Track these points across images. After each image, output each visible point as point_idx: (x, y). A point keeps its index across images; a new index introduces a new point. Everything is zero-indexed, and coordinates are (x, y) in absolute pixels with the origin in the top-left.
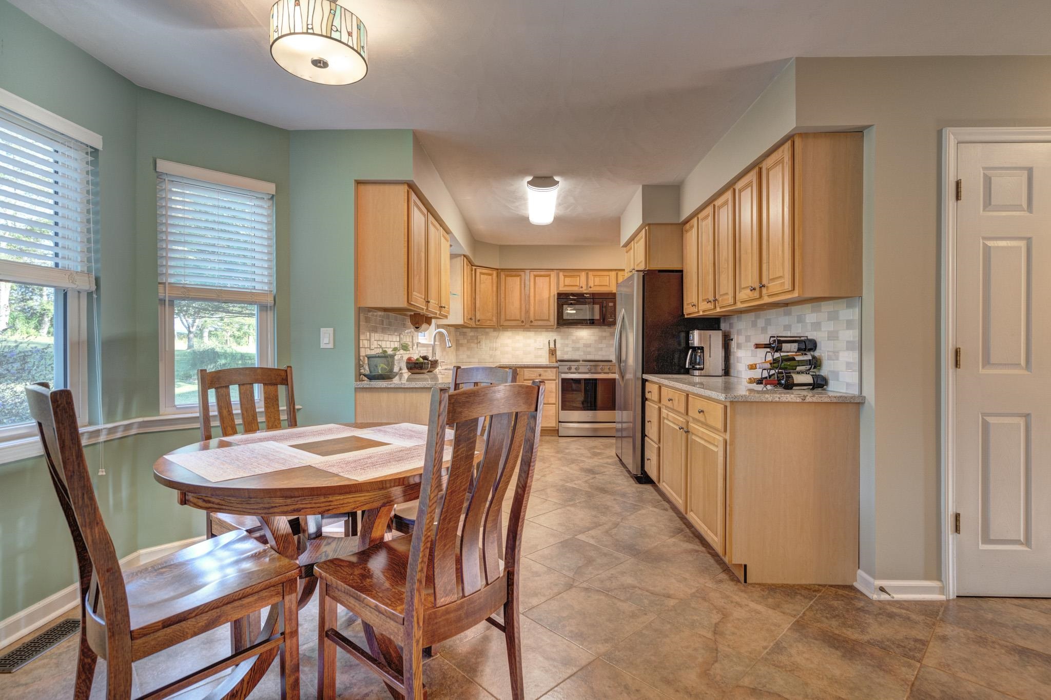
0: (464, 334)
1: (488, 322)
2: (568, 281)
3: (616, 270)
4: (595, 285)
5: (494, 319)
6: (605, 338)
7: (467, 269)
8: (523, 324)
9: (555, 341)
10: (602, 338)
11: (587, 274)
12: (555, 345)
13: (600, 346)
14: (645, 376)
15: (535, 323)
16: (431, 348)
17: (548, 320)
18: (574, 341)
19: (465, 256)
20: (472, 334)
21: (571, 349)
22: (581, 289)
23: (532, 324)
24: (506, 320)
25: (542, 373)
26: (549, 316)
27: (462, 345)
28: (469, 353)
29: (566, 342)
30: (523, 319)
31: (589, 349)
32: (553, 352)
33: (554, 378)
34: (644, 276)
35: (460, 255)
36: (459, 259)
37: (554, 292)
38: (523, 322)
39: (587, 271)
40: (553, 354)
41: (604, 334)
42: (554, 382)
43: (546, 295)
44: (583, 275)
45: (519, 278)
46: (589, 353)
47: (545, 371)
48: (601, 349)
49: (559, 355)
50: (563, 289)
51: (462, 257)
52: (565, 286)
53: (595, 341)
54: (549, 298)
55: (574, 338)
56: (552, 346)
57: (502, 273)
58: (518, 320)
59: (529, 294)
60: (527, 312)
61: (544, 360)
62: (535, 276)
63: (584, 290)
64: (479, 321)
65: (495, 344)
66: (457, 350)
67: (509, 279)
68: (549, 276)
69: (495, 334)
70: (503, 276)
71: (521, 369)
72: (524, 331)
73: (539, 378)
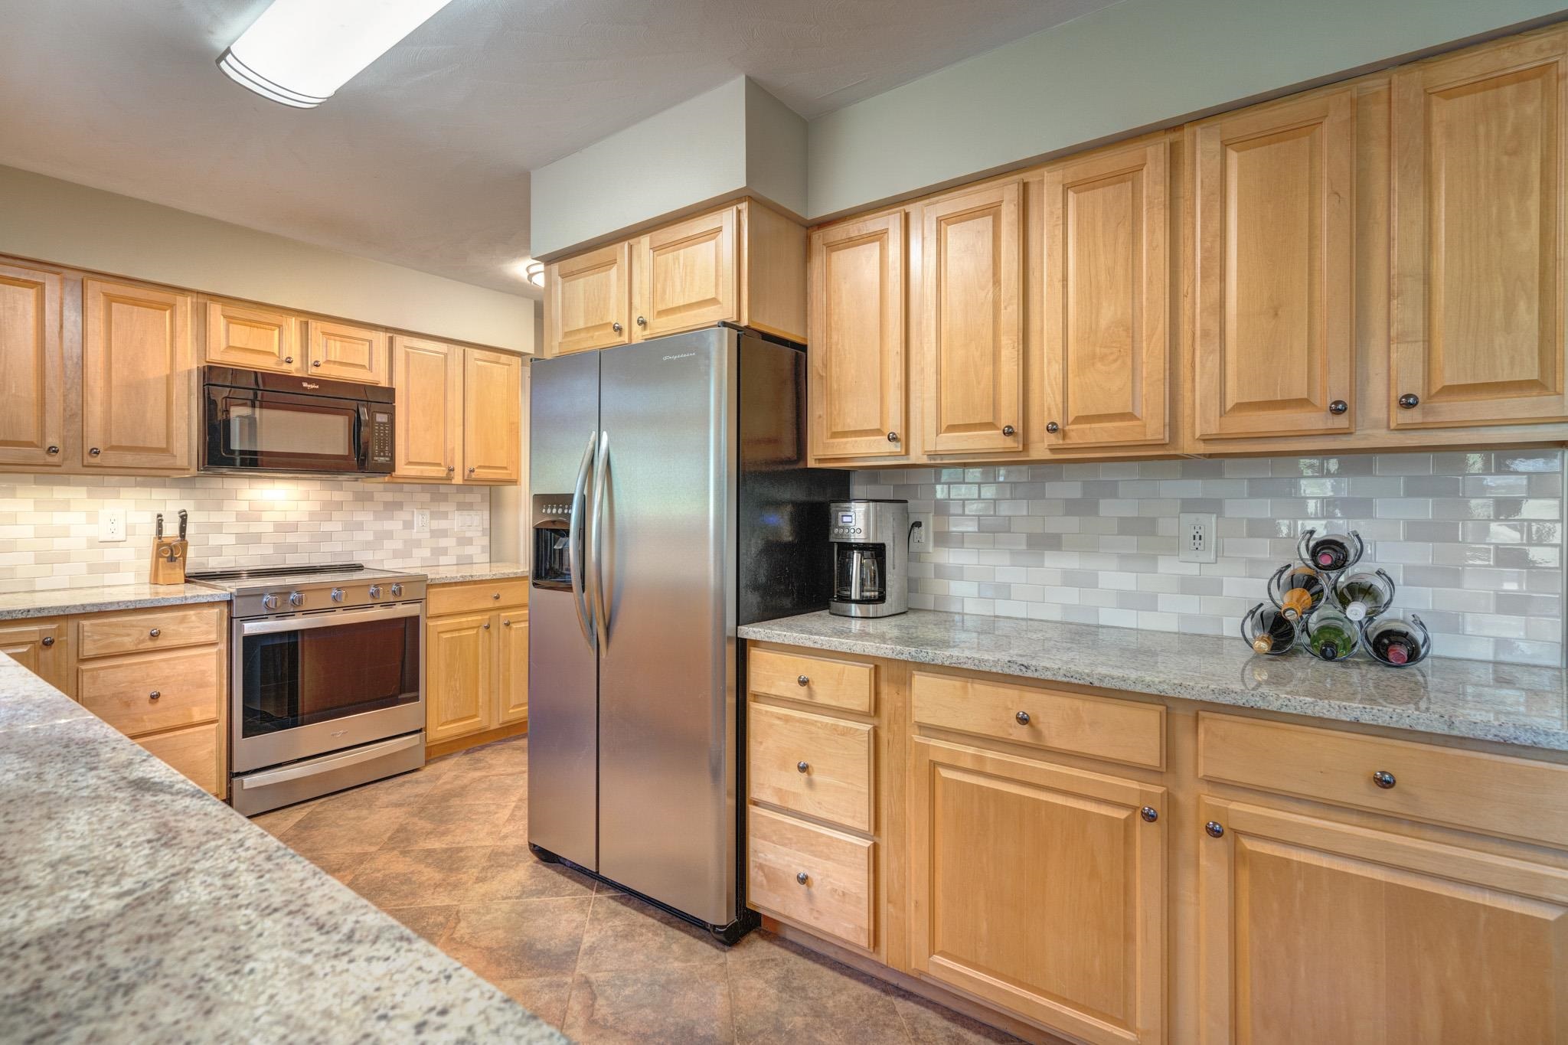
2: (242, 335)
3: (387, 329)
4: (328, 362)
6: (339, 506)
8: (55, 459)
9: (184, 519)
10: (329, 509)
11: (305, 328)
12: (183, 530)
13: (327, 527)
14: (750, 632)
15: (112, 459)
17: (163, 450)
18: (241, 517)
21: (232, 540)
22: (285, 367)
25: (164, 629)
26: (169, 436)
29: (215, 517)
30: (52, 440)
31: (291, 538)
32: (172, 551)
33: (213, 637)
37: (189, 362)
38: (53, 450)
39: (307, 316)
40: (173, 559)
41: (337, 496)
42: (214, 650)
43: (155, 368)
44: (293, 324)
45: (29, 293)
46: (294, 549)
48: (328, 536)
49: (195, 559)
50: (218, 355)
52: (230, 348)
53: (312, 514)
54: (168, 378)
55: (244, 506)
56: (171, 530)
58: (27, 445)
59: (81, 357)
60: (74, 417)
62: (109, 299)
63: (294, 369)
68: (172, 307)
71: (63, 624)
72: (36, 483)
73: (150, 645)
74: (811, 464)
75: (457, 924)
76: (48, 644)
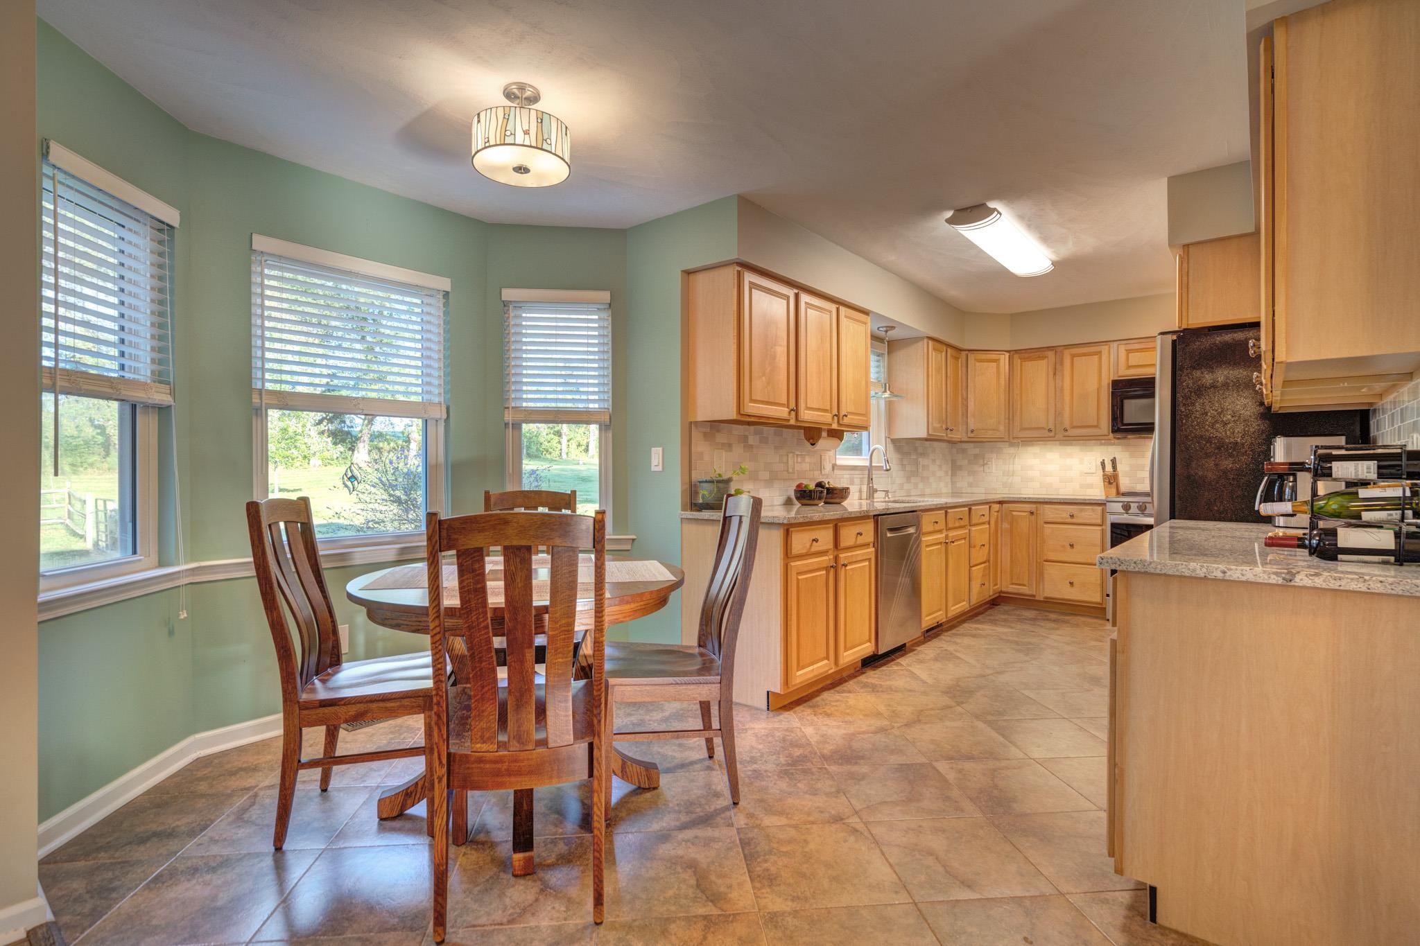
0: (964, 451)
1: (990, 432)
2: (1133, 358)
5: (1002, 428)
7: (936, 358)
8: (1052, 434)
9: (1114, 461)
12: (1115, 467)
15: (1072, 432)
16: (867, 472)
17: (1096, 427)
19: (930, 338)
20: (977, 451)
23: (1066, 434)
24: (1023, 429)
25: (1075, 513)
26: (1096, 419)
27: (960, 468)
28: (971, 479)
30: (1051, 426)
32: (1111, 480)
33: (1097, 521)
34: (1174, 342)
35: (922, 339)
36: (920, 344)
37: (1107, 380)
38: (1050, 430)
40: (1110, 483)
42: (1097, 528)
43: (1092, 385)
45: (1044, 362)
47: (1081, 510)
49: (1125, 483)
50: (1123, 373)
51: (926, 340)
52: (1129, 367)
54: (1099, 390)
56: (1109, 468)
57: (1016, 356)
58: (1043, 428)
59: (1062, 387)
60: (1058, 414)
61: (1097, 494)
62: (1073, 356)
64: (972, 431)
65: (1011, 466)
66: (953, 474)
67: (1028, 364)
68: (1100, 352)
69: (1012, 450)
70: (1017, 361)
71: (1038, 505)
72: (1060, 444)
73: (1070, 520)
76: (1032, 513)
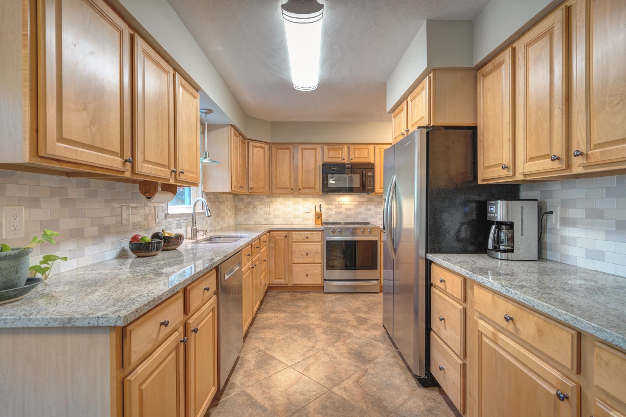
0: (242, 200)
1: (261, 190)
2: (332, 153)
3: (374, 144)
4: (355, 157)
5: (266, 187)
6: (363, 203)
7: (236, 140)
8: (292, 192)
9: (320, 206)
10: (361, 204)
11: (349, 148)
12: (320, 210)
13: (360, 210)
14: (431, 257)
15: (303, 191)
17: (314, 188)
18: (337, 206)
19: (232, 126)
20: (249, 200)
21: (334, 213)
22: (343, 161)
23: (300, 192)
24: (277, 188)
25: (309, 236)
26: (315, 184)
27: (240, 210)
28: (246, 216)
29: (330, 206)
30: (292, 187)
31: (350, 213)
32: (318, 216)
33: (320, 240)
34: (428, 134)
35: (227, 125)
36: (226, 128)
37: (320, 163)
38: (292, 189)
39: (349, 144)
40: (318, 218)
41: (363, 200)
42: (320, 244)
43: (312, 166)
44: (345, 148)
45: (288, 151)
46: (350, 216)
47: (312, 234)
48: (360, 213)
49: (324, 217)
50: (327, 160)
51: (230, 127)
52: (329, 158)
53: (355, 205)
54: (315, 168)
55: (337, 203)
56: (318, 210)
57: (274, 146)
58: (288, 188)
59: (298, 165)
60: (296, 181)
61: (311, 223)
62: (303, 149)
63: (346, 161)
64: (251, 189)
65: (268, 209)
66: (236, 214)
67: (280, 152)
68: (315, 149)
69: (269, 200)
70: (274, 150)
71: (289, 232)
72: (294, 197)
73: (306, 240)
74: (480, 183)
75: (349, 338)
76: (286, 237)
